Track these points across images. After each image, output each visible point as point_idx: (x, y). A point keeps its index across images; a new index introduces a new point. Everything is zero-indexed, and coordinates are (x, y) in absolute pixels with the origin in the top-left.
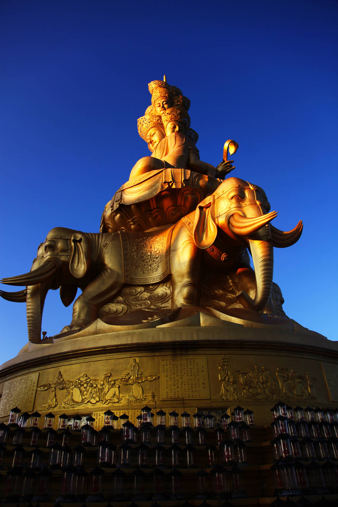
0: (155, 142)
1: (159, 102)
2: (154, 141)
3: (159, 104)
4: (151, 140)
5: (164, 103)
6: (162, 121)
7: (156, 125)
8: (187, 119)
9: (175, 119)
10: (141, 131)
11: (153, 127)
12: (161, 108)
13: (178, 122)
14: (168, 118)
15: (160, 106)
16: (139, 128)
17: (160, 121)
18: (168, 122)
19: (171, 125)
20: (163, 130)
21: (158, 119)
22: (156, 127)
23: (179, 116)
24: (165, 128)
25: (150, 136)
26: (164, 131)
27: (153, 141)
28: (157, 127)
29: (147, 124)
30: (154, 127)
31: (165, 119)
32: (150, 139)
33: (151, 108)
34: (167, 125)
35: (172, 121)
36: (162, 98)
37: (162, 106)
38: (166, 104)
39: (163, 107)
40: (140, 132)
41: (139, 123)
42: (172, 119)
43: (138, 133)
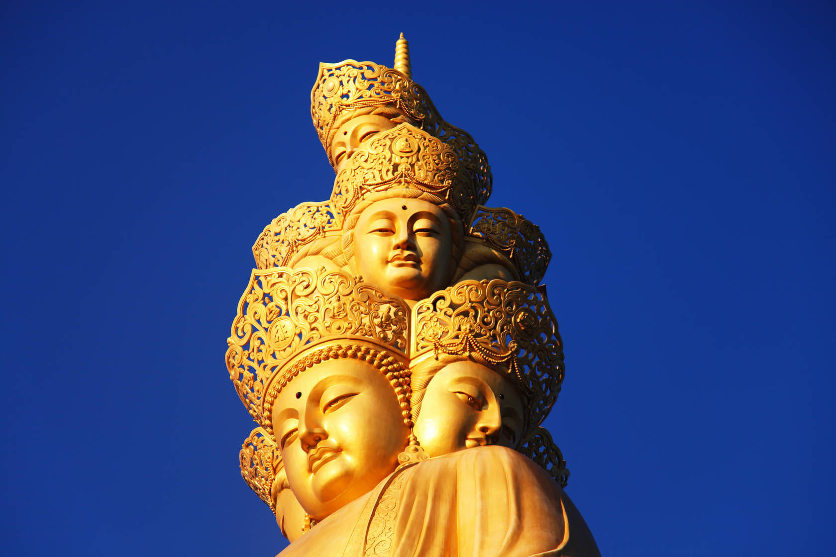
0: (338, 450)
1: (393, 206)
2: (333, 441)
3: (390, 217)
4: (317, 431)
5: (420, 224)
6: (405, 334)
7: (367, 352)
8: (545, 377)
9: (488, 353)
10: (255, 343)
11: (345, 355)
12: (397, 247)
13: (499, 379)
14: (452, 333)
15: (388, 231)
16: (243, 323)
17: (398, 334)
18: (443, 356)
19: (460, 380)
20: (403, 392)
21: (388, 318)
22: (363, 358)
23: (513, 345)
24: (417, 382)
25: (315, 398)
26: (408, 401)
27: (325, 436)
28: (371, 362)
29: (311, 318)
30: (354, 356)
31: (428, 333)
32: (312, 421)
33: (321, 219)
34: (435, 370)
35: (470, 358)
36: (413, 190)
37: (402, 235)
38: (428, 232)
39: (409, 244)
40: (246, 347)
41: (259, 292)
42: (472, 349)
43: (226, 346)
